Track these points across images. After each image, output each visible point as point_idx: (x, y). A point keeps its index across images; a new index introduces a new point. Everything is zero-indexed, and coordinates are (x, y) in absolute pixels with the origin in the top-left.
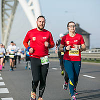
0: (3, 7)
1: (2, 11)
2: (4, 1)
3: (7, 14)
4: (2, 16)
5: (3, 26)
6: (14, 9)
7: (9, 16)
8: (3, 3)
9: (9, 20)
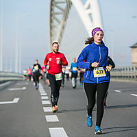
0: (51, 10)
1: (51, 15)
2: (53, 3)
3: (56, 20)
4: (51, 21)
6: (66, 13)
7: (59, 22)
8: (52, 5)
9: (60, 27)
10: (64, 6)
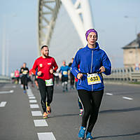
0: (40, 9)
1: (40, 15)
2: (42, 2)
3: (46, 20)
4: (40, 22)
5: (40, 36)
6: (55, 13)
7: (48, 22)
8: (40, 4)
10: (53, 5)
